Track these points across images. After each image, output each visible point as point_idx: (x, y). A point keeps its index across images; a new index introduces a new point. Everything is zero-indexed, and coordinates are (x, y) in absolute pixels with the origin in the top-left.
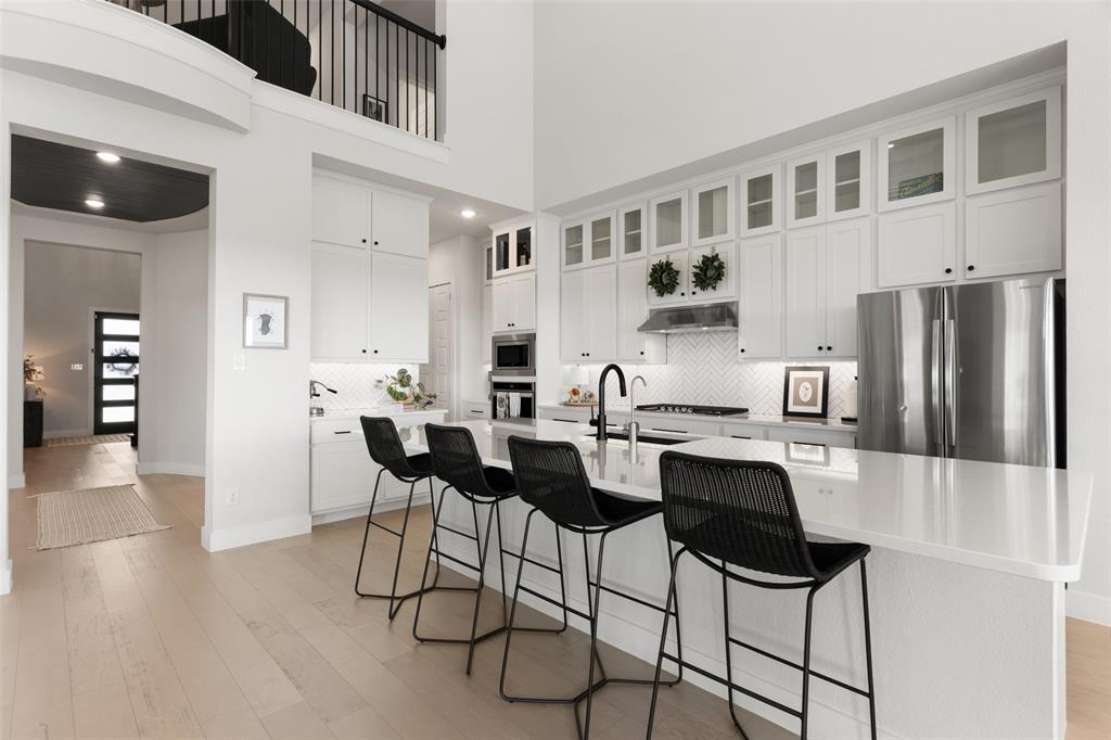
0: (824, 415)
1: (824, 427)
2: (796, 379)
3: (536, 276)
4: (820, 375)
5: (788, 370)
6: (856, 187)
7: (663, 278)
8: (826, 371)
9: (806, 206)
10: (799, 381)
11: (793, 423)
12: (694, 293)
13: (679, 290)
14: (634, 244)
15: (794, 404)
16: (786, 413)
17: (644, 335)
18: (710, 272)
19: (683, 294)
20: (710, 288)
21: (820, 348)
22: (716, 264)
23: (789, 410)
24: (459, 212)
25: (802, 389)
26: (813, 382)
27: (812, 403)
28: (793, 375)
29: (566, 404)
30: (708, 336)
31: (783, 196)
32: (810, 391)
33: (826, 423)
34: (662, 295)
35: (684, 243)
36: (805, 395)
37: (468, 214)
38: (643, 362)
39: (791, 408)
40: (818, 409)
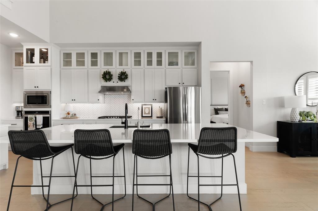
0: (151, 117)
1: (152, 119)
2: (144, 107)
3: (51, 68)
4: (150, 106)
5: (142, 105)
6: (161, 61)
7: (107, 76)
8: (152, 105)
9: (150, 63)
10: (145, 108)
11: (144, 119)
12: (117, 82)
13: (112, 81)
14: (94, 63)
15: (144, 114)
16: (142, 117)
17: (99, 94)
18: (123, 76)
19: (114, 82)
20: (123, 81)
21: (153, 100)
22: (126, 74)
23: (143, 116)
24: (8, 33)
25: (146, 110)
26: (149, 108)
27: (149, 113)
28: (144, 106)
29: (64, 118)
30: (119, 95)
31: (144, 59)
32: (148, 110)
33: (152, 118)
34: (107, 82)
35: (114, 66)
36: (147, 111)
37: (14, 35)
38: (99, 103)
39: (144, 115)
40: (150, 115)
